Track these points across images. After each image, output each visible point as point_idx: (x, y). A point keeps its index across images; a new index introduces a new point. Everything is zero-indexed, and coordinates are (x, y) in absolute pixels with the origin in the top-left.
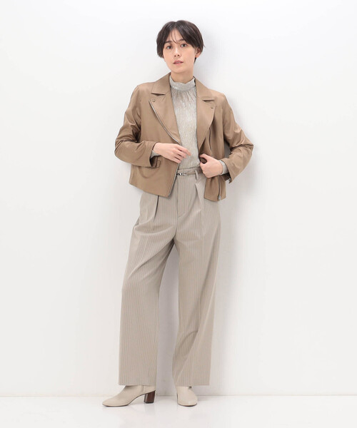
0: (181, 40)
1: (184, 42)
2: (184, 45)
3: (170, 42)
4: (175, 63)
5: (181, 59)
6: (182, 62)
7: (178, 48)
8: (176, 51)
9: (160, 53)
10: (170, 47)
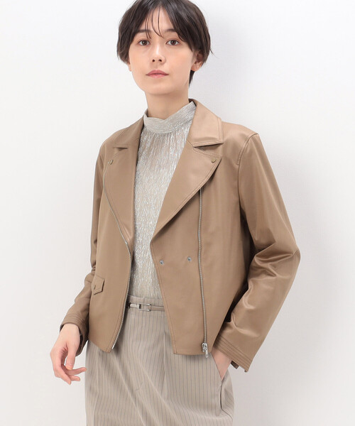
0: (170, 30)
1: (174, 35)
2: (173, 42)
3: (147, 31)
4: (148, 75)
5: (164, 68)
6: (166, 75)
7: (162, 46)
8: (158, 50)
9: (123, 52)
10: (145, 42)
